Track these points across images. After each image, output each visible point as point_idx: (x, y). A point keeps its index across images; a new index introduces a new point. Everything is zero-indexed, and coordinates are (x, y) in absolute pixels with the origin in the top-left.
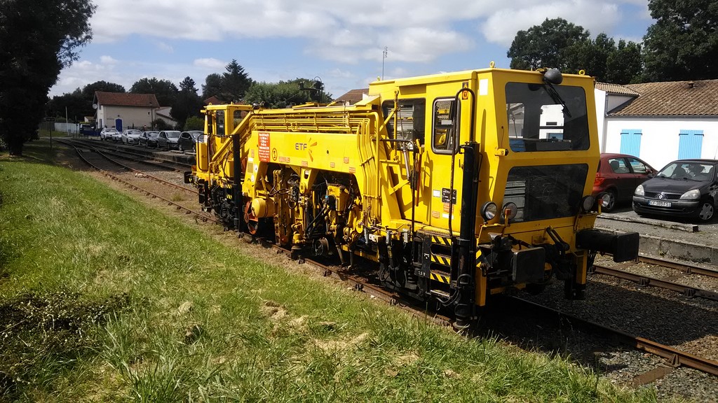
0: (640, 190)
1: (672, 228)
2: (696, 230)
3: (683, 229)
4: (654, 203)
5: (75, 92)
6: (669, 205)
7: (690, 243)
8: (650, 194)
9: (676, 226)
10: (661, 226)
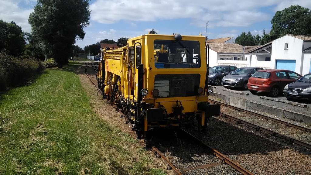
0: (286, 87)
1: (295, 105)
2: (305, 106)
3: (300, 106)
4: (291, 93)
5: (97, 43)
6: (297, 94)
7: (296, 112)
8: (290, 89)
9: (297, 104)
10: (290, 104)
